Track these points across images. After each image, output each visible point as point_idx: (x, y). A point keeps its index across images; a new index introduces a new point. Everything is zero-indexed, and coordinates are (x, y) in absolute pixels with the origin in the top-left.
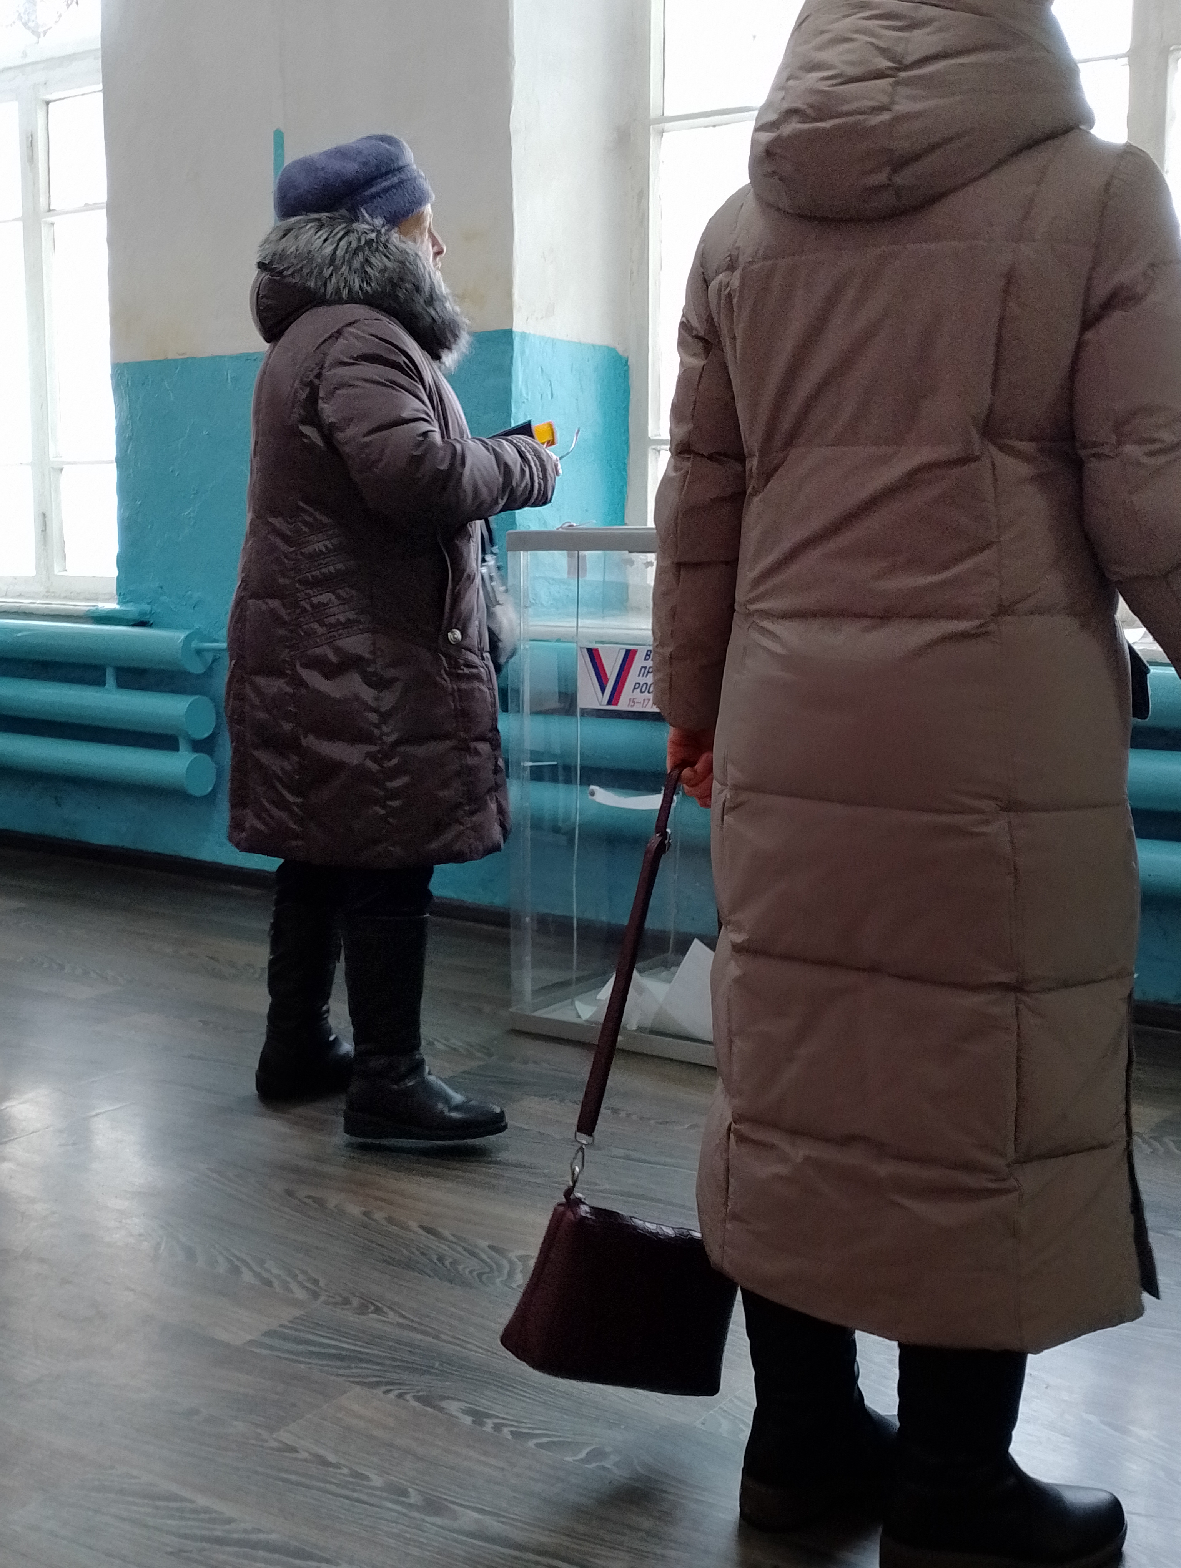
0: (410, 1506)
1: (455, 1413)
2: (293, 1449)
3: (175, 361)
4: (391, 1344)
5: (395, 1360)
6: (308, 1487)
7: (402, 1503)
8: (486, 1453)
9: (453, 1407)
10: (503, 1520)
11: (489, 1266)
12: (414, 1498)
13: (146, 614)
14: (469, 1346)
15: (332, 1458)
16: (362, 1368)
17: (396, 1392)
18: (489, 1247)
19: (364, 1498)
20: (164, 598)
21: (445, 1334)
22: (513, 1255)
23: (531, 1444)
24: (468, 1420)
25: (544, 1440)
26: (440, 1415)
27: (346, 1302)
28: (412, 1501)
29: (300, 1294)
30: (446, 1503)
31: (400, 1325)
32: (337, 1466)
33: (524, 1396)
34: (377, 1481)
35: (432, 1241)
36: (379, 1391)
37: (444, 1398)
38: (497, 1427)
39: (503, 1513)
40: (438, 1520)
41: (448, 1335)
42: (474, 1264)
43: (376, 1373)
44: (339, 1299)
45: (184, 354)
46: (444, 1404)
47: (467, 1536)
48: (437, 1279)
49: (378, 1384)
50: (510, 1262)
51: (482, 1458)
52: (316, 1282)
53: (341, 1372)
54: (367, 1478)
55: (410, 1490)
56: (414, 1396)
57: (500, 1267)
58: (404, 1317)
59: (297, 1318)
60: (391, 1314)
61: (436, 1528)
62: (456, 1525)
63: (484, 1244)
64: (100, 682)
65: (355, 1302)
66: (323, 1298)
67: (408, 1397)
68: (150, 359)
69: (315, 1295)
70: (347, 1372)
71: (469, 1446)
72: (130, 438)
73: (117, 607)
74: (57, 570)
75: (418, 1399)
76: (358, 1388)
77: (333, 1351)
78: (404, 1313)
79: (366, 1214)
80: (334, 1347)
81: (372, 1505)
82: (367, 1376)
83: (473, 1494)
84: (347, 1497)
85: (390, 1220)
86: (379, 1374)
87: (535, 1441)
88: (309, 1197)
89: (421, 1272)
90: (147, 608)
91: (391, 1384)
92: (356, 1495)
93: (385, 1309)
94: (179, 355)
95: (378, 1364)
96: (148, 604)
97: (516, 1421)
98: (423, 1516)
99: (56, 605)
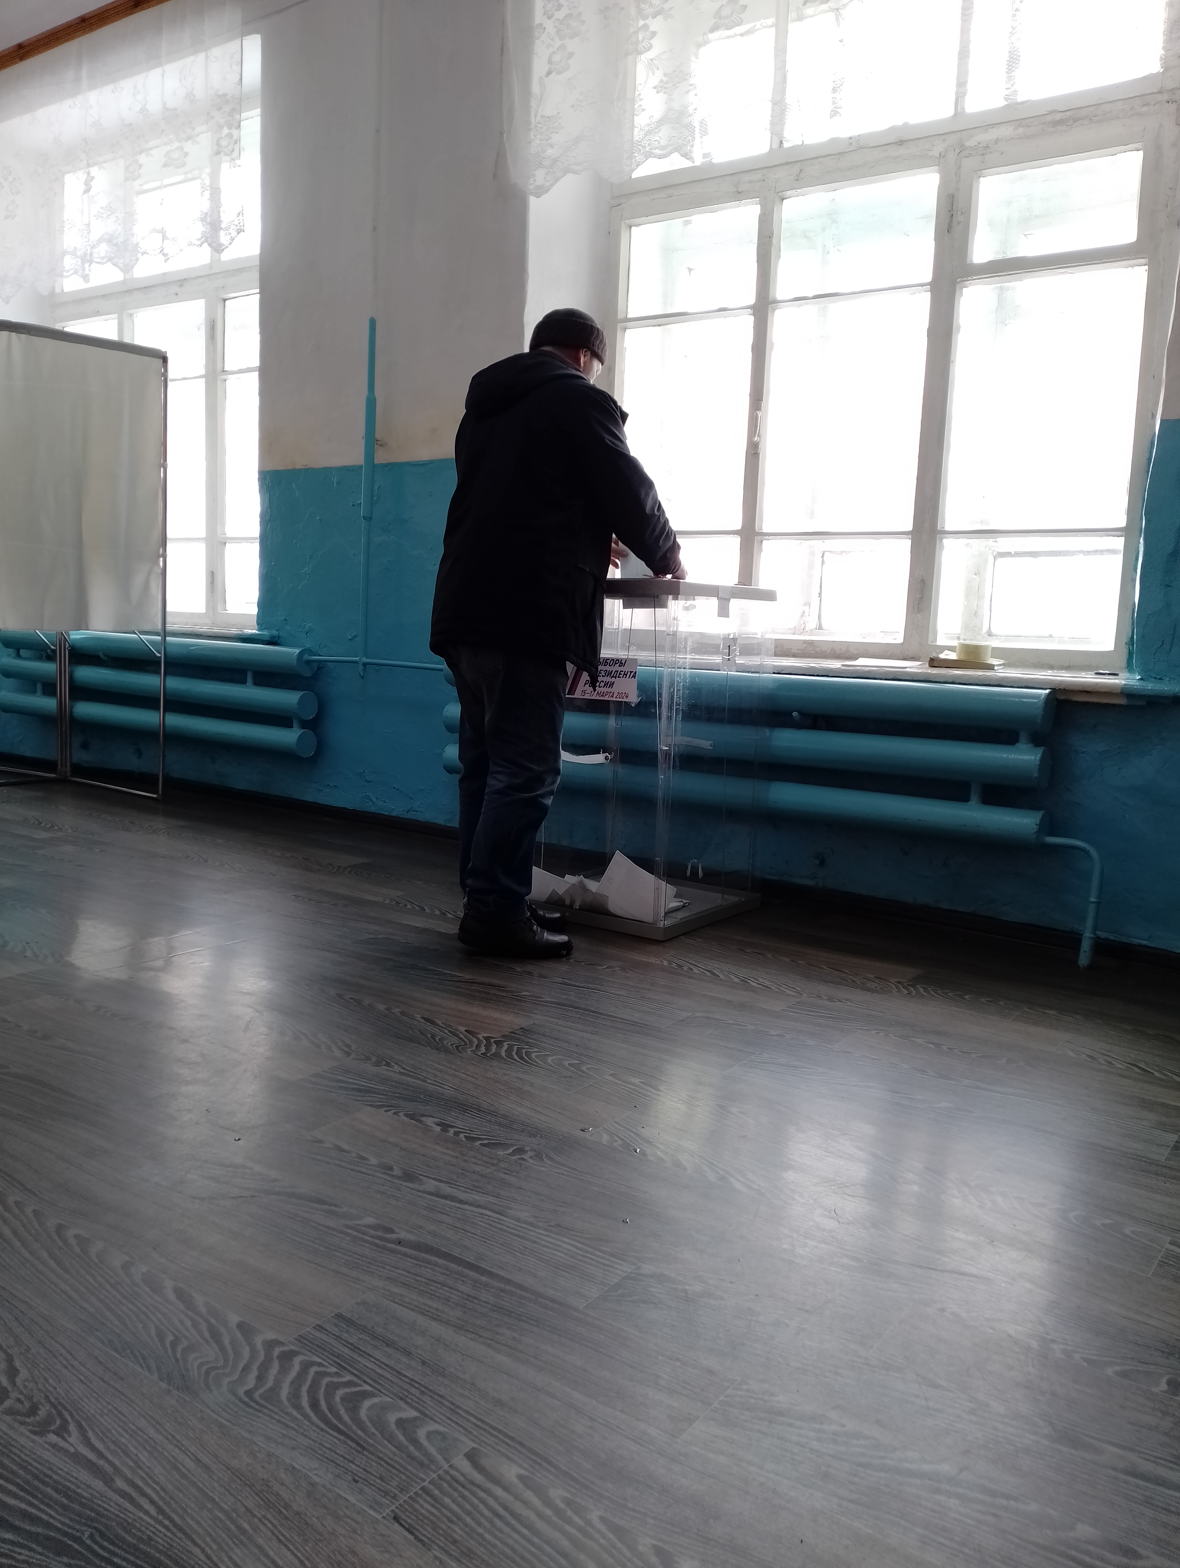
0: (392, 1176)
1: (431, 1125)
2: (321, 1141)
3: (300, 470)
4: (393, 1083)
5: (396, 1093)
6: (328, 1163)
7: (389, 1174)
8: (447, 1148)
9: (429, 1121)
10: (453, 1186)
11: (464, 1041)
12: (397, 1172)
13: (275, 637)
14: (445, 1086)
15: (346, 1147)
16: (372, 1097)
17: (393, 1111)
18: (466, 1031)
19: (364, 1171)
20: (288, 628)
21: (429, 1079)
22: (480, 1036)
23: (478, 1143)
24: (438, 1129)
25: (486, 1142)
26: (420, 1125)
27: (368, 1059)
28: (395, 1173)
29: (338, 1053)
30: (417, 1175)
31: (400, 1073)
32: (348, 1152)
33: (477, 1116)
34: (374, 1161)
35: (429, 1027)
36: (382, 1110)
37: (424, 1116)
38: (457, 1134)
39: (453, 1182)
40: (411, 1185)
41: (432, 1080)
42: (455, 1040)
43: (382, 1100)
44: (363, 1057)
45: (306, 465)
46: (424, 1119)
47: (428, 1194)
48: (429, 1048)
49: (383, 1106)
50: (478, 1039)
51: (444, 1151)
52: (349, 1047)
53: (359, 1098)
54: (366, 1159)
55: (394, 1167)
56: (404, 1114)
57: (471, 1042)
58: (404, 1069)
59: (335, 1067)
60: (396, 1067)
61: (409, 1189)
62: (421, 1188)
63: (462, 1029)
64: (243, 682)
65: (374, 1059)
66: (352, 1056)
67: (401, 1114)
68: (284, 468)
69: (348, 1054)
70: (364, 1099)
71: (437, 1144)
72: (269, 521)
73: (257, 632)
74: (220, 610)
75: (406, 1115)
76: (369, 1108)
77: (354, 1086)
78: (404, 1066)
79: (387, 1009)
80: (356, 1084)
81: (369, 1175)
82: (376, 1102)
83: (436, 1171)
84: (352, 1170)
85: (403, 1013)
86: (384, 1100)
87: (480, 1142)
88: (351, 998)
89: (419, 1043)
90: (275, 633)
91: (391, 1106)
92: (359, 1169)
93: (393, 1064)
94: (303, 466)
95: (383, 1094)
96: (277, 631)
97: (469, 1130)
98: (401, 1182)
99: (216, 630)
